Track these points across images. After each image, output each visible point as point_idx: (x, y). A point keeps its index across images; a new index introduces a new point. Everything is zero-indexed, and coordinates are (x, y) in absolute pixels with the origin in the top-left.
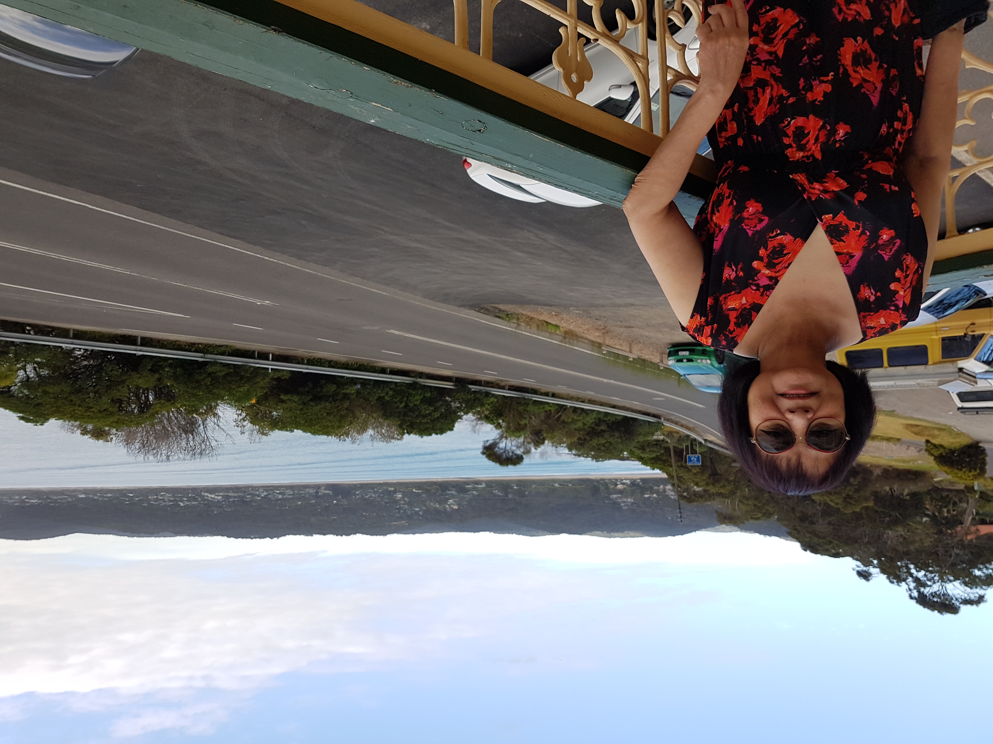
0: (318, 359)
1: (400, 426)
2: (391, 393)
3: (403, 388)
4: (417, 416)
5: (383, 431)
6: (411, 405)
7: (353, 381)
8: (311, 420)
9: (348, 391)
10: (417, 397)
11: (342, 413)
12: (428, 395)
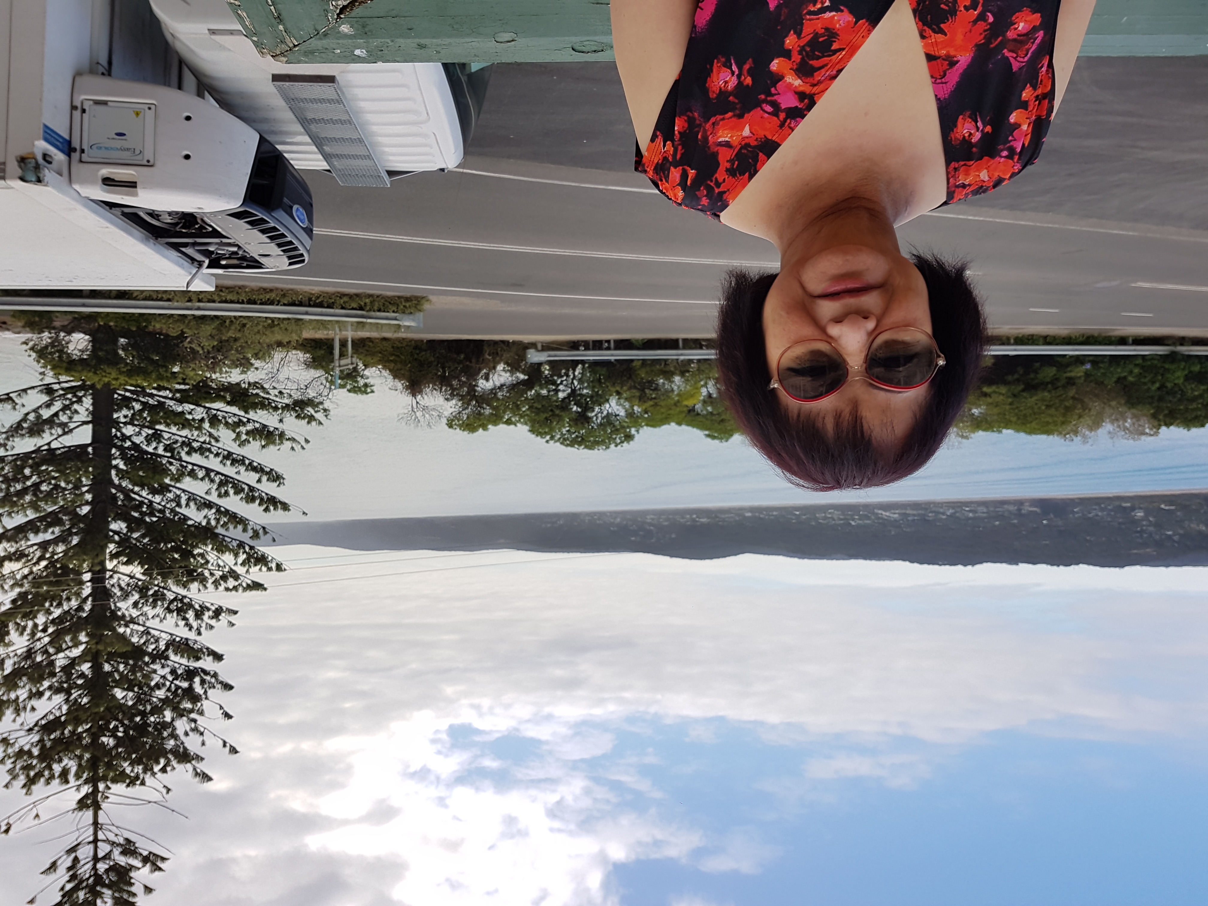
0: (1029, 335)
1: (1154, 416)
2: (1136, 371)
3: (1156, 362)
4: (1180, 400)
5: (1127, 425)
6: (1169, 385)
7: (1079, 360)
8: (1025, 416)
9: (1072, 374)
10: (1179, 374)
11: (1067, 404)
12: (1196, 368)
